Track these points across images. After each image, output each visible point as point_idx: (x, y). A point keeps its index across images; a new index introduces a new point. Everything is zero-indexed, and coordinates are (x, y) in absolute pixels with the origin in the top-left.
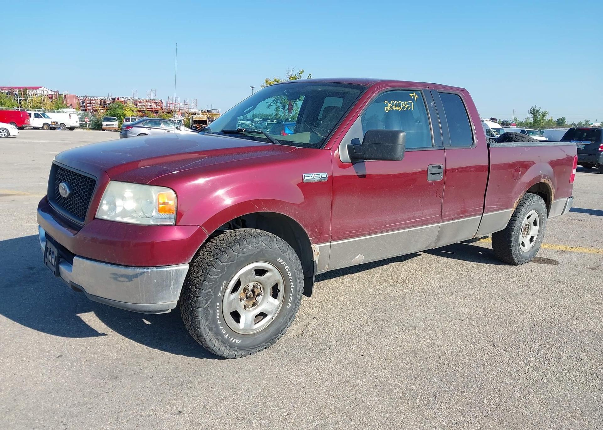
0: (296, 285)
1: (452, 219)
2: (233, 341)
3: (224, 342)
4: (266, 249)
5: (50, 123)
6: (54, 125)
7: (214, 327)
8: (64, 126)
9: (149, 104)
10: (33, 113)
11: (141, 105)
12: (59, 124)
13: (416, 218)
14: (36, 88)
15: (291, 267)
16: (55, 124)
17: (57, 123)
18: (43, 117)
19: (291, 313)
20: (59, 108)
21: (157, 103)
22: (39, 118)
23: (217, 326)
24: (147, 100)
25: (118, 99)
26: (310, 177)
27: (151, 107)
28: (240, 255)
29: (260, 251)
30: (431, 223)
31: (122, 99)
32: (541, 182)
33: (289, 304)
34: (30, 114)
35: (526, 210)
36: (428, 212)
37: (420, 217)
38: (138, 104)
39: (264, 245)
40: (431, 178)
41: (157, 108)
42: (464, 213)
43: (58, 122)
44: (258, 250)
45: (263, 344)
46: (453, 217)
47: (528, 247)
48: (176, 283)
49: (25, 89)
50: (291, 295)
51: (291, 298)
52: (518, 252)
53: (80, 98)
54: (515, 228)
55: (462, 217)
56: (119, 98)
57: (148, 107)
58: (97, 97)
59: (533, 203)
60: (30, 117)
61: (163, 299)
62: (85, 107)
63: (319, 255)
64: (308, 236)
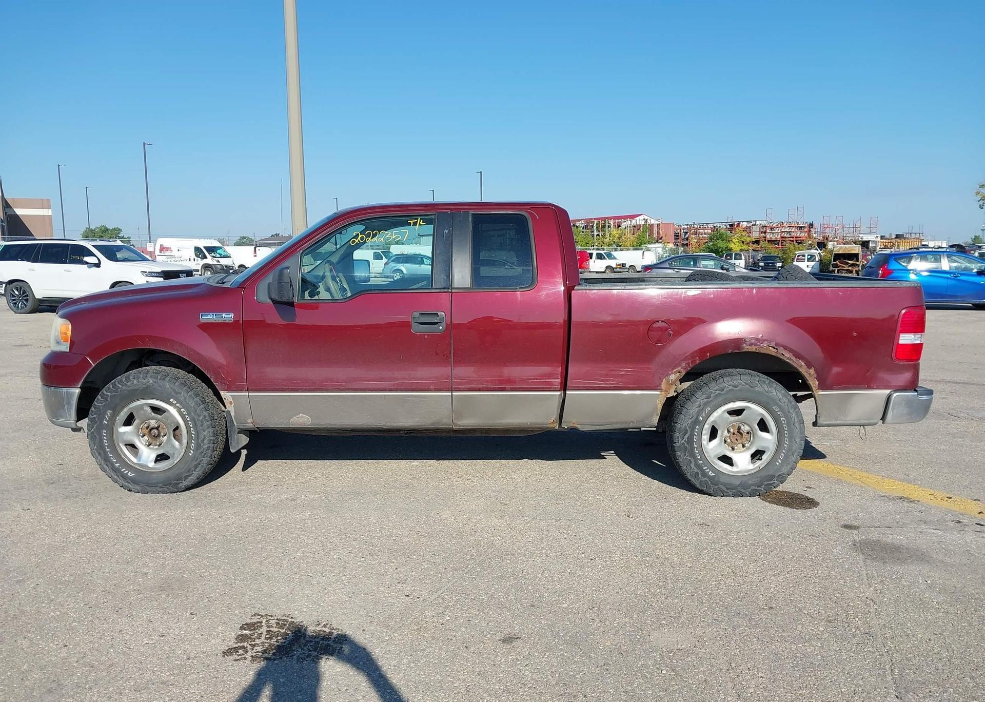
0: (198, 433)
1: (479, 390)
2: (125, 472)
4: (153, 387)
5: (614, 266)
6: (620, 268)
7: (102, 452)
8: (633, 269)
9: (787, 230)
10: (595, 253)
11: (773, 233)
12: (627, 266)
13: (396, 379)
14: (633, 217)
15: (187, 410)
16: (621, 266)
17: (623, 265)
18: (606, 257)
19: (194, 461)
20: (641, 244)
21: (801, 227)
22: (601, 259)
23: (105, 452)
24: (785, 224)
25: (738, 225)
26: (208, 317)
27: (791, 235)
28: (124, 388)
29: (147, 388)
30: (429, 390)
31: (745, 224)
33: (191, 451)
34: (591, 255)
37: (405, 379)
38: (768, 231)
39: (151, 382)
40: (417, 329)
41: (801, 235)
43: (625, 264)
44: (144, 386)
45: (160, 485)
47: (744, 466)
48: (69, 405)
49: (604, 219)
50: (193, 441)
51: (193, 445)
53: (683, 227)
55: (502, 389)
56: (739, 223)
57: (785, 236)
58: (707, 224)
60: (591, 258)
61: (62, 417)
62: (687, 239)
63: (233, 405)
64: (212, 380)
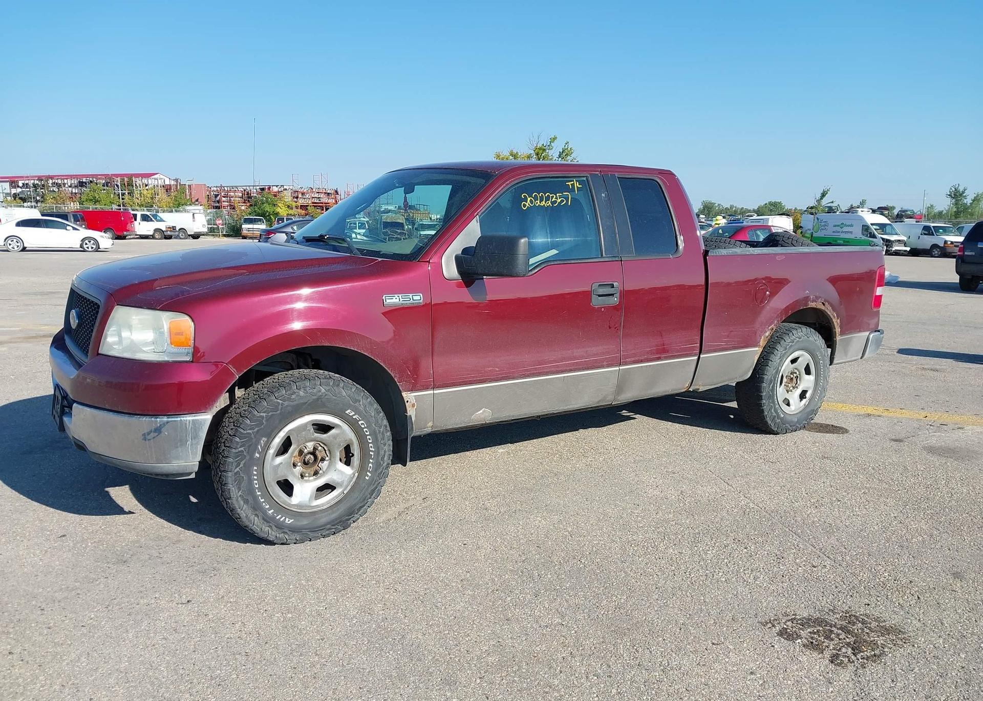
0: (378, 448)
1: (642, 361)
2: (281, 520)
3: (267, 520)
4: (326, 397)
5: (164, 229)
6: (170, 231)
7: (250, 499)
8: (184, 233)
9: (316, 195)
10: (139, 214)
11: (304, 198)
12: (177, 229)
13: (575, 358)
14: (148, 176)
15: (368, 422)
16: (172, 229)
17: (174, 228)
18: (153, 219)
19: (372, 486)
20: (179, 205)
21: (329, 193)
22: (148, 221)
23: (255, 498)
24: (314, 190)
25: (269, 189)
26: (394, 300)
27: (320, 201)
28: (286, 403)
29: (318, 399)
30: (602, 367)
31: (275, 189)
32: (809, 306)
33: (368, 473)
34: (135, 216)
35: (786, 349)
36: (596, 349)
37: (583, 357)
38: (300, 196)
39: (323, 390)
40: (596, 302)
41: (329, 202)
42: (662, 352)
43: (175, 227)
44: (315, 397)
45: (329, 526)
46: (642, 358)
47: (796, 406)
48: (195, 438)
49: (130, 176)
50: (371, 461)
51: (370, 465)
52: (774, 414)
53: (212, 189)
54: (766, 377)
55: (659, 359)
56: (270, 188)
57: (315, 201)
58: (236, 187)
59: (798, 339)
60: (136, 220)
61: (178, 458)
62: (218, 202)
63: (415, 407)
64: (396, 380)
